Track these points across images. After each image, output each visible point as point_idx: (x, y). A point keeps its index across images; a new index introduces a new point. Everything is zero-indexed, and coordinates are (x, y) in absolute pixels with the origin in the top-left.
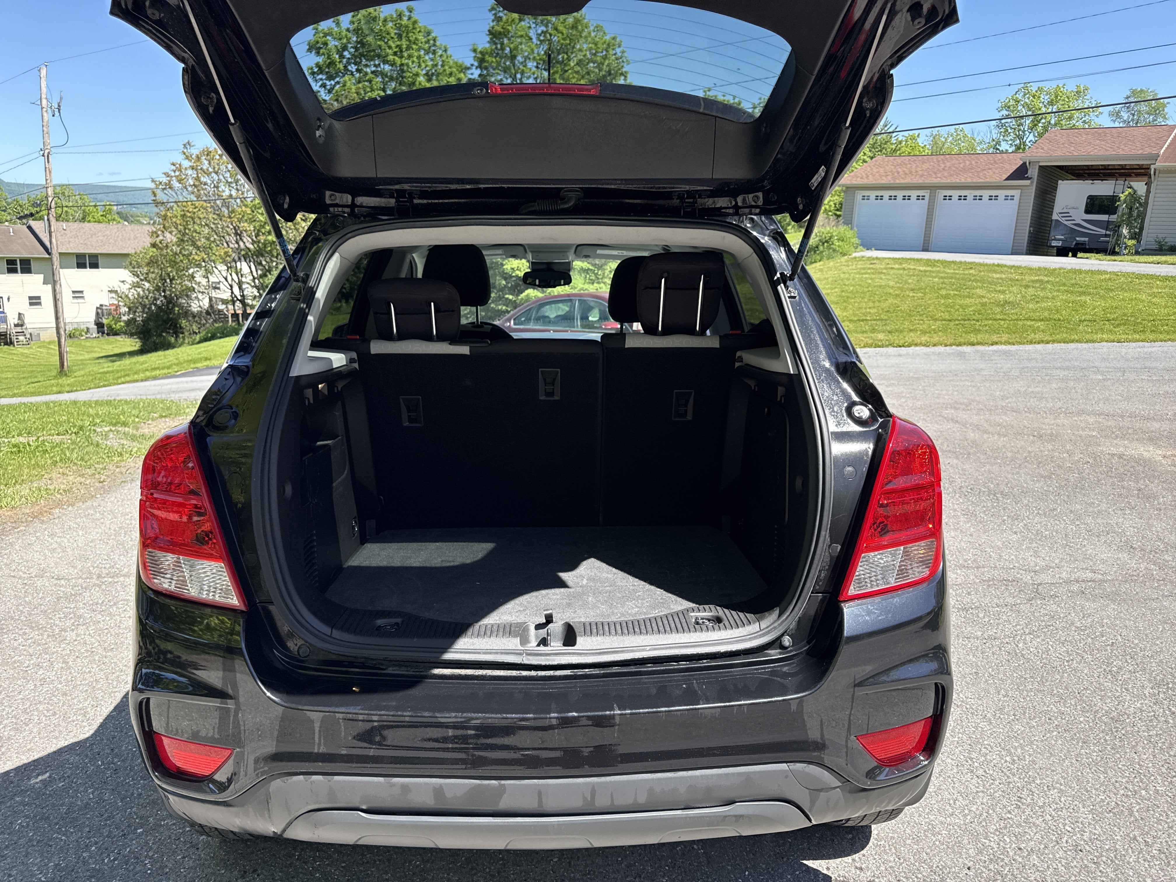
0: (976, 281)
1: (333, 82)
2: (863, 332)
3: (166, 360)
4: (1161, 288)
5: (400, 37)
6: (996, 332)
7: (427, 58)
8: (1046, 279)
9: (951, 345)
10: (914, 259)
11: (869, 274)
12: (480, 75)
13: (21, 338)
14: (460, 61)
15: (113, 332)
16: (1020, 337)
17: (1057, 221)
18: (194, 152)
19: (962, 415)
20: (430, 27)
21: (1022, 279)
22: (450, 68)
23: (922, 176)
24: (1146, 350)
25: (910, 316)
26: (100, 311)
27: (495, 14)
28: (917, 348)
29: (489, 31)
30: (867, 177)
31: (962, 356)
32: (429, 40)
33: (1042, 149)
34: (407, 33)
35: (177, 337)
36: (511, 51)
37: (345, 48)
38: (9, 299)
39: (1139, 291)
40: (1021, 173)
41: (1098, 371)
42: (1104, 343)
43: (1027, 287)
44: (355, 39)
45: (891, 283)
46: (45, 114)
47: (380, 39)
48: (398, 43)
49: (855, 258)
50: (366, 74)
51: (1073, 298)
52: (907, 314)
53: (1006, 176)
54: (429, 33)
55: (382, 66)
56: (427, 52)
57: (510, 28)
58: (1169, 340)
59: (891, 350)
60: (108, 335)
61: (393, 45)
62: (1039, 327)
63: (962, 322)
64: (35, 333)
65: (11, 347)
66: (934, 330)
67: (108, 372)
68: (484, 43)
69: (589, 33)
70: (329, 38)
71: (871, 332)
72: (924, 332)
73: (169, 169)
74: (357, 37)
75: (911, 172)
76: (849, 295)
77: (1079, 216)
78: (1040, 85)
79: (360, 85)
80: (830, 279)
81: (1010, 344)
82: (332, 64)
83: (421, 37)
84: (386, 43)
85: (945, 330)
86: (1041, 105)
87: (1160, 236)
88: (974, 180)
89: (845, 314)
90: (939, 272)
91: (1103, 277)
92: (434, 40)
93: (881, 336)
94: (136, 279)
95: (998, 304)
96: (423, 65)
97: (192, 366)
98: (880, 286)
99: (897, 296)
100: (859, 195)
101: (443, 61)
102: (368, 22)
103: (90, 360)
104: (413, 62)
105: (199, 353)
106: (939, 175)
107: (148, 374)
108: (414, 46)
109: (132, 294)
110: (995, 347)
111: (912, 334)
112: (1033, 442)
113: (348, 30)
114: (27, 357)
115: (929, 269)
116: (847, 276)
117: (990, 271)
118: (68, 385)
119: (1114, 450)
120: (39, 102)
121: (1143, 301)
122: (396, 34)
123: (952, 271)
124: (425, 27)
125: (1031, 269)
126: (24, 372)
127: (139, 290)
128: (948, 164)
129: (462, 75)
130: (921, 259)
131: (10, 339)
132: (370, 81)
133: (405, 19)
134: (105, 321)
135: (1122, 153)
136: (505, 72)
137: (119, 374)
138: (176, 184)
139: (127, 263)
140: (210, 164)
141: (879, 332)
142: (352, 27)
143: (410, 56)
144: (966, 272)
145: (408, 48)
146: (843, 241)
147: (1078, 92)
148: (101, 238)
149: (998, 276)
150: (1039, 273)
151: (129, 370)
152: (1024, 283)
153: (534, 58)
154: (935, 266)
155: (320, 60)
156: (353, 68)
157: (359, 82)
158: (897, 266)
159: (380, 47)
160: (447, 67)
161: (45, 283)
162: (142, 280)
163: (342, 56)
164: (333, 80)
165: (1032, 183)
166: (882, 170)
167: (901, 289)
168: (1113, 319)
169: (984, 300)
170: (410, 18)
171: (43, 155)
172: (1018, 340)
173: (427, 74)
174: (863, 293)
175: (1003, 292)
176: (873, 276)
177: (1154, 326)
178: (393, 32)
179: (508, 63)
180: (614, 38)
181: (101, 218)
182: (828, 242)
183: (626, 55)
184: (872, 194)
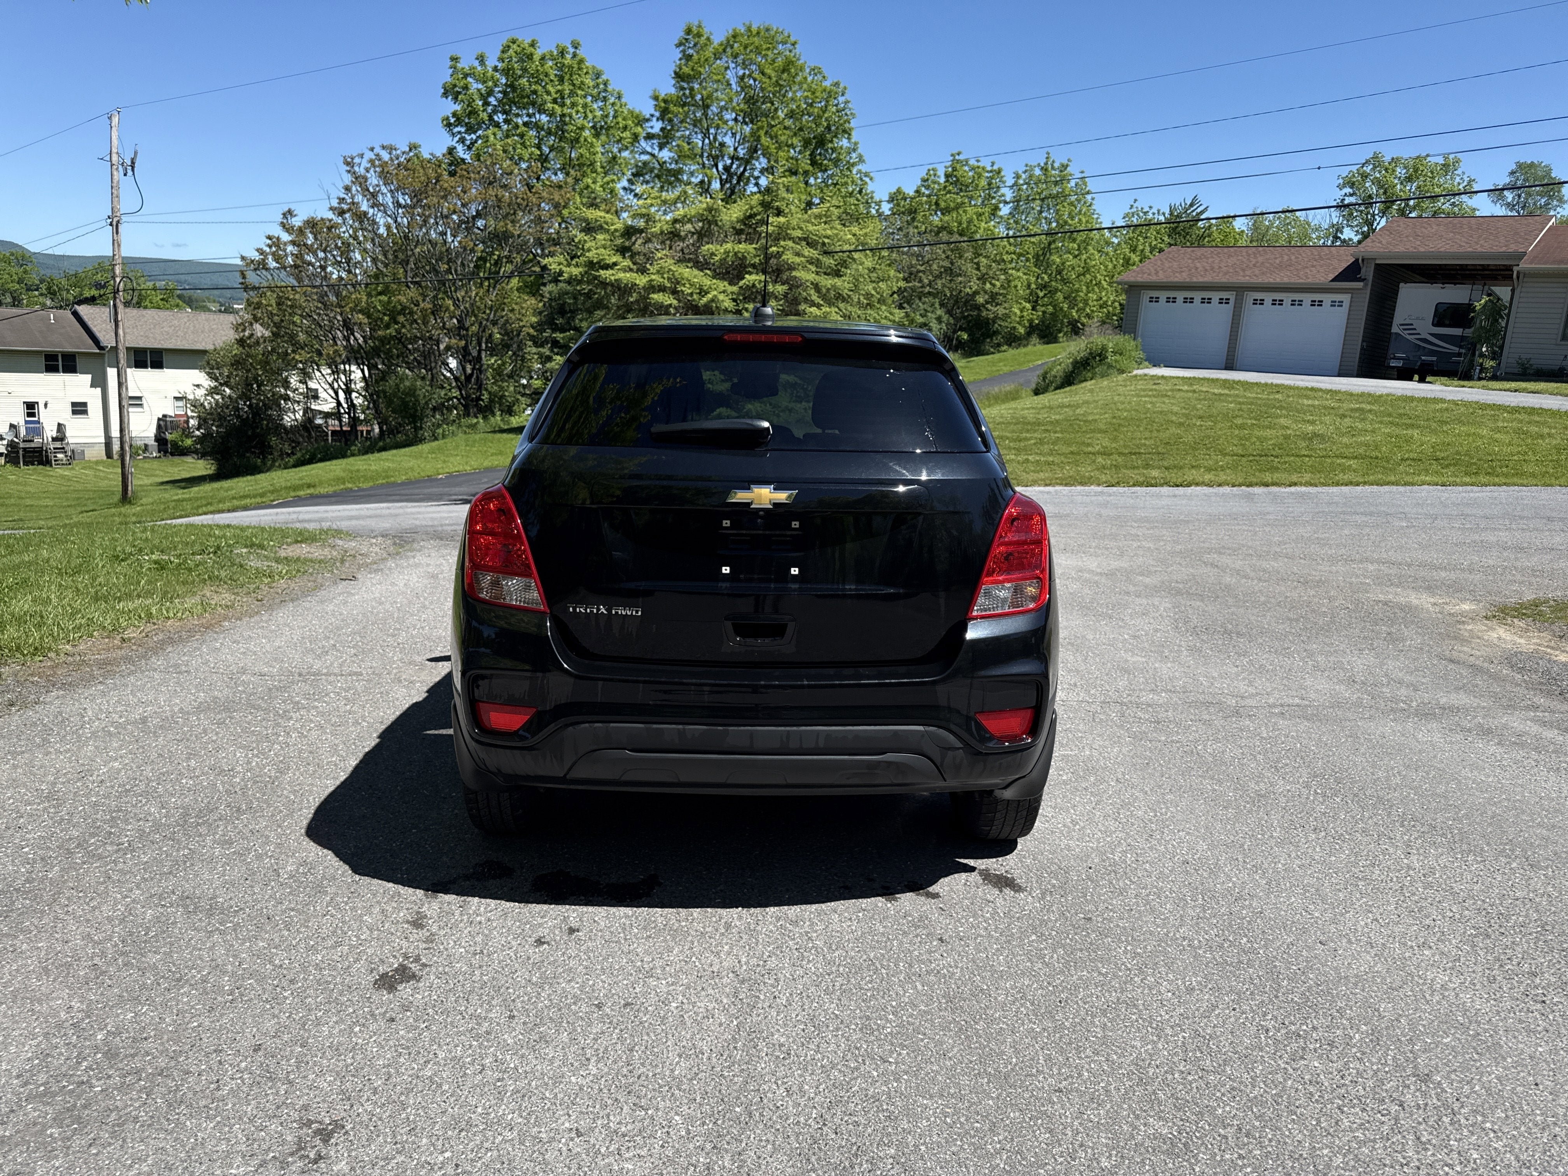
0: (1281, 408)
1: (474, 136)
2: (1134, 468)
3: (258, 487)
4: (1508, 422)
5: (561, 80)
6: (1298, 470)
7: (595, 106)
8: (1369, 407)
9: (1240, 485)
10: (1208, 379)
11: (1150, 396)
12: (662, 129)
13: (60, 456)
14: (637, 111)
15: (179, 451)
16: (1326, 477)
17: (1397, 334)
18: (297, 222)
19: (1225, 560)
20: (599, 68)
21: (1339, 407)
22: (624, 119)
23: (1226, 274)
24: (1472, 495)
25: (1195, 449)
26: (163, 424)
27: (684, 51)
28: (1198, 488)
29: (675, 73)
30: (1157, 273)
31: (1249, 497)
32: (598, 85)
33: (1380, 242)
34: (571, 75)
35: (264, 458)
36: (702, 99)
37: (490, 93)
38: (46, 405)
39: (1480, 425)
40: (1351, 273)
41: (1405, 516)
42: (1426, 487)
43: (1343, 416)
44: (504, 81)
45: (1175, 409)
46: (115, 173)
47: (536, 83)
48: (559, 87)
49: (1136, 376)
50: (517, 126)
51: (1398, 431)
52: (1191, 446)
53: (1331, 277)
54: (598, 75)
55: (537, 116)
56: (595, 99)
57: (702, 70)
58: (1505, 484)
59: (1165, 490)
60: (172, 454)
61: (552, 90)
62: (1350, 466)
63: (1257, 458)
64: (79, 449)
65: (48, 468)
66: (1222, 466)
67: (183, 500)
68: (668, 88)
69: (805, 78)
70: (469, 79)
71: (1143, 468)
72: (1209, 470)
73: (263, 243)
74: (507, 79)
75: (1212, 269)
76: (1122, 422)
77: (1425, 328)
78: (1395, 154)
79: (509, 141)
80: (1101, 402)
81: (1311, 485)
82: (473, 113)
83: (589, 81)
84: (544, 87)
85: (1234, 467)
86: (1396, 181)
87: (1523, 356)
88: (1292, 281)
89: (1114, 445)
90: (1237, 396)
91: (1438, 407)
92: (605, 84)
93: (1155, 473)
94: (213, 384)
95: (1305, 437)
96: (590, 116)
97: (292, 494)
98: (1161, 412)
99: (1181, 424)
100: (1146, 295)
101: (616, 111)
102: (521, 60)
103: (151, 485)
104: (577, 112)
105: (301, 479)
106: (1248, 273)
107: (236, 503)
108: (579, 92)
109: (209, 402)
110: (1293, 489)
111: (1194, 471)
112: (1296, 588)
113: (495, 69)
114: (69, 480)
115: (1226, 392)
116: (1122, 398)
117: (1299, 396)
118: (134, 515)
119: (1381, 597)
120: (108, 158)
121: (1482, 437)
122: (556, 75)
123: (1254, 395)
124: (594, 67)
125: (1351, 395)
126: (67, 499)
127: (217, 397)
128: (1260, 259)
129: (639, 129)
130: (1217, 380)
131: (47, 456)
132: (522, 136)
133: (569, 56)
134: (169, 436)
135: (1480, 250)
136: (695, 126)
137: (199, 503)
138: (272, 264)
139: (204, 363)
140: (316, 239)
141: (1153, 468)
142: (500, 65)
143: (573, 105)
144: (1272, 397)
145: (572, 94)
146: (1121, 354)
147: (1445, 166)
148: (166, 329)
149: (1310, 402)
150: (1361, 399)
151: (212, 497)
152: (1341, 412)
153: (733, 109)
154: (1233, 388)
155: (458, 107)
156: (500, 118)
157: (507, 137)
158: (1186, 388)
159: (535, 92)
160: (620, 119)
161: (93, 385)
162: (221, 385)
163: (486, 104)
164: (475, 132)
165: (1366, 285)
166: (1175, 264)
167: (1187, 416)
168: (1443, 458)
169: (1289, 432)
170: (575, 55)
171: (111, 224)
172: (1322, 480)
173: (594, 127)
174: (1140, 420)
175: (1312, 423)
176: (1154, 400)
177: (1492, 467)
178: (552, 73)
179: (699, 115)
180: (837, 84)
181: (161, 303)
182: (1100, 355)
183: (850, 105)
184: (1163, 295)
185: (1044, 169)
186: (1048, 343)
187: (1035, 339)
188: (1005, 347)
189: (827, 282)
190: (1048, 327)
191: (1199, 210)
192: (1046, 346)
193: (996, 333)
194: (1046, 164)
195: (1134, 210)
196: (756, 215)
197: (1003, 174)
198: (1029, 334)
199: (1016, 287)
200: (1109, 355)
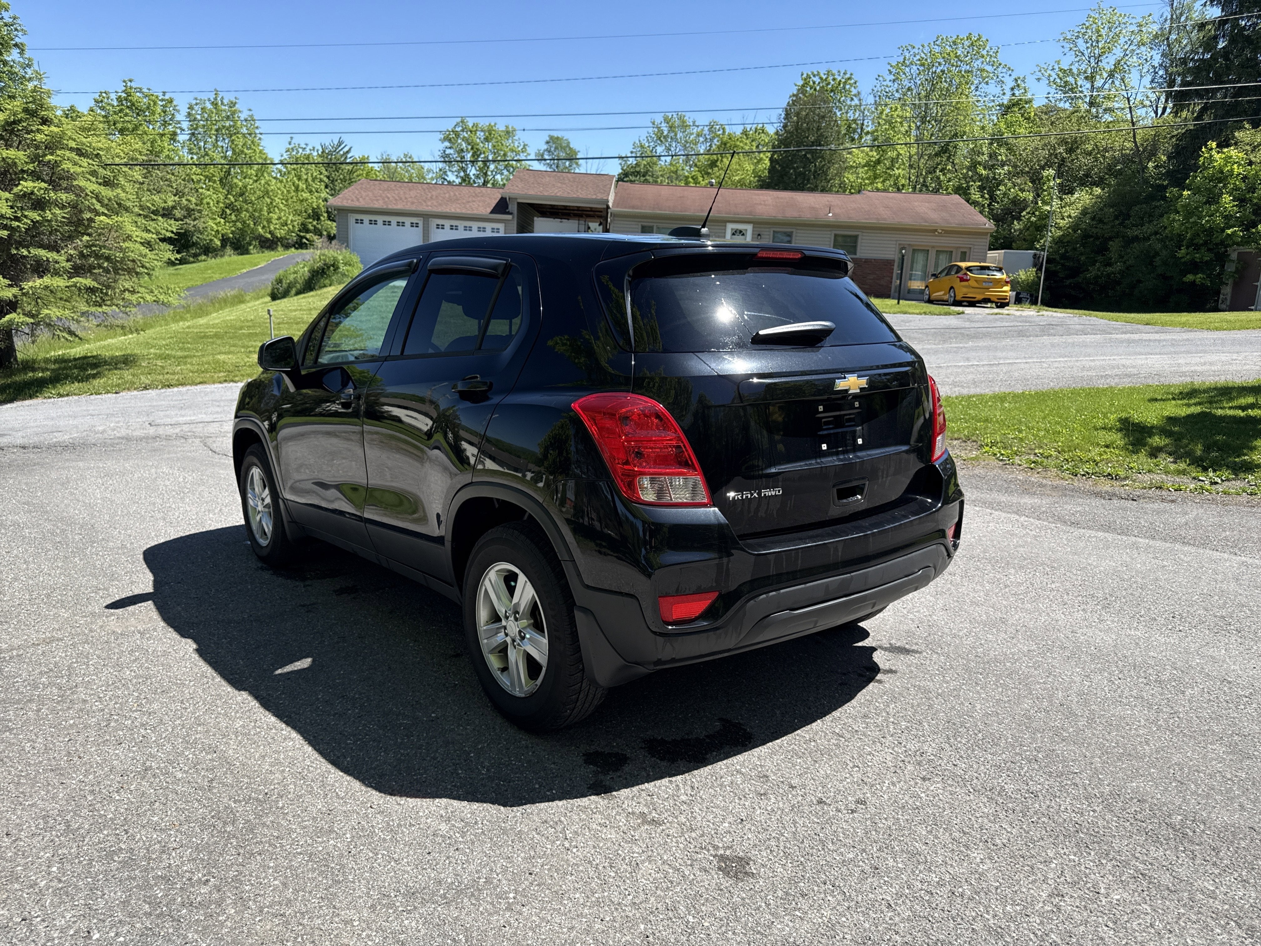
30: (358, 199)
40: (502, 208)
53: (489, 210)
75: (401, 199)
78: (476, 120)
86: (478, 140)
88: (461, 212)
100: (352, 218)
106: (428, 204)
128: (434, 193)
146: (350, 265)
147: (508, 132)
165: (514, 217)
182: (333, 265)
183: (19, 21)
184: (366, 218)
185: (215, 104)
186: (242, 254)
187: (229, 250)
188: (203, 257)
189: (106, 192)
190: (238, 240)
191: (346, 149)
192: (241, 257)
193: (194, 244)
194: (216, 99)
195: (292, 146)
196: (20, 121)
197: (175, 103)
198: (223, 246)
199: (208, 203)
200: (341, 266)
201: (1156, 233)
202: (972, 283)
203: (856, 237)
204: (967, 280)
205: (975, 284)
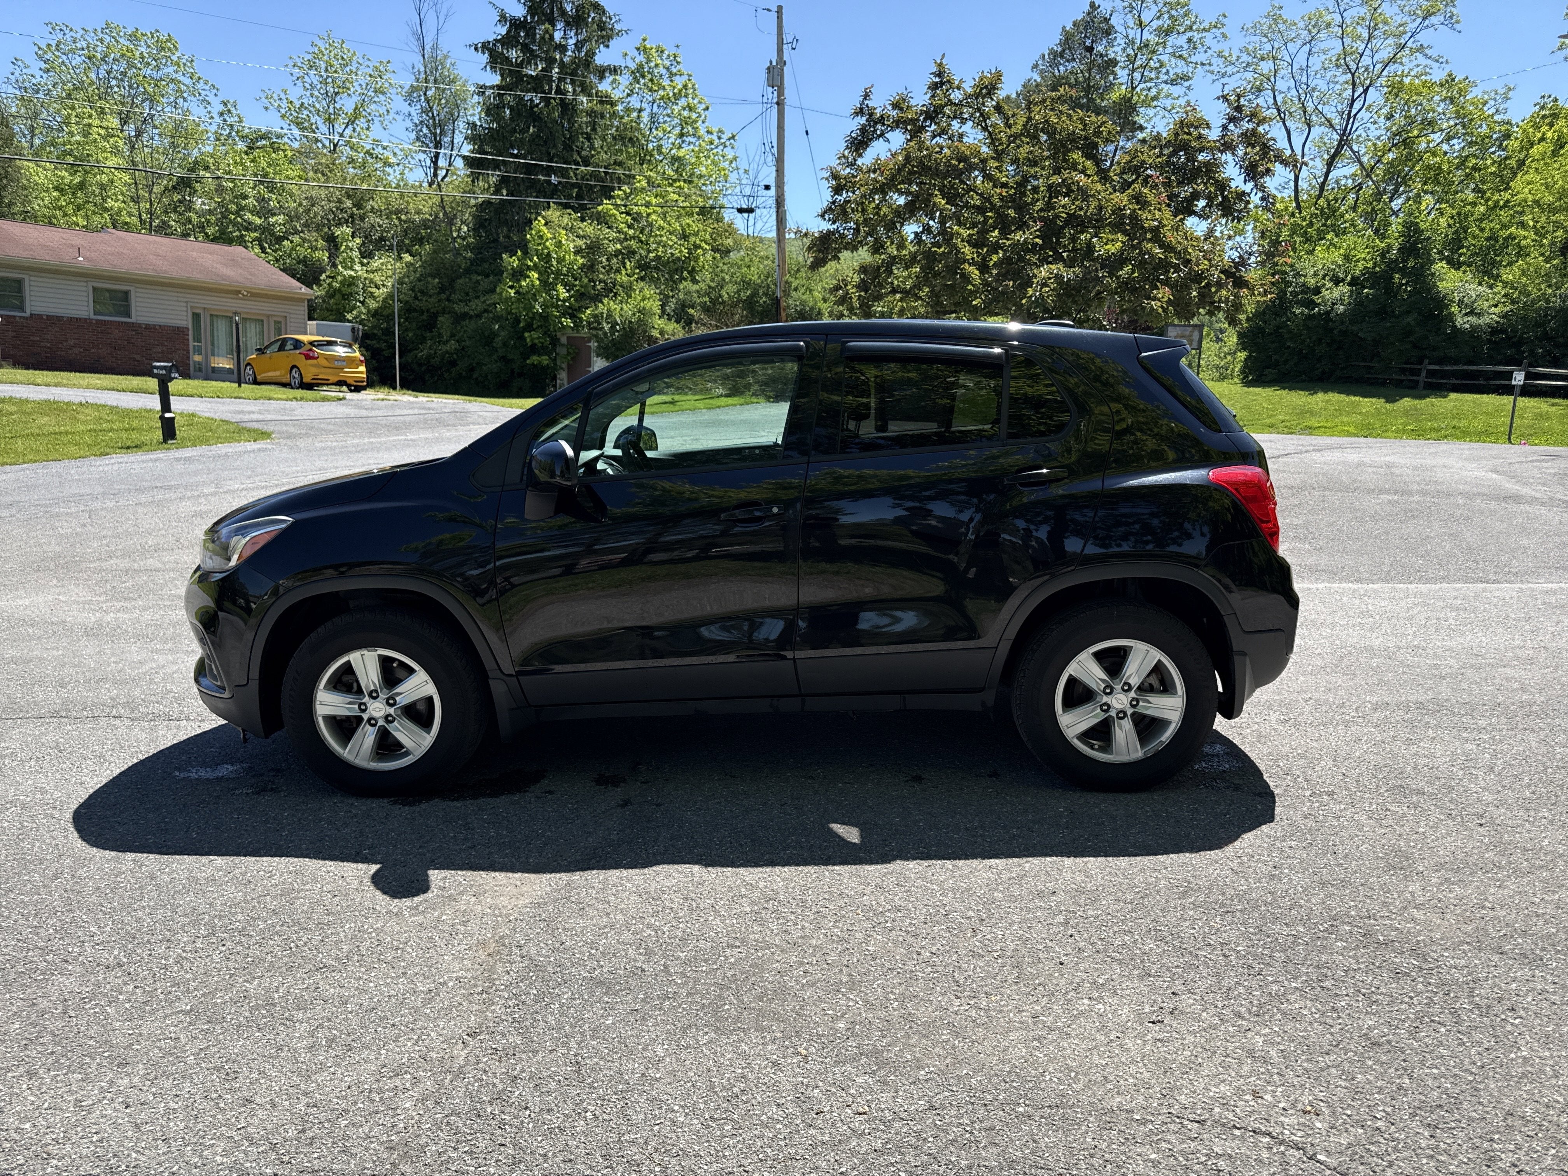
201: (486, 311)
202: (321, 361)
203: (126, 294)
204: (316, 358)
205: (326, 363)
